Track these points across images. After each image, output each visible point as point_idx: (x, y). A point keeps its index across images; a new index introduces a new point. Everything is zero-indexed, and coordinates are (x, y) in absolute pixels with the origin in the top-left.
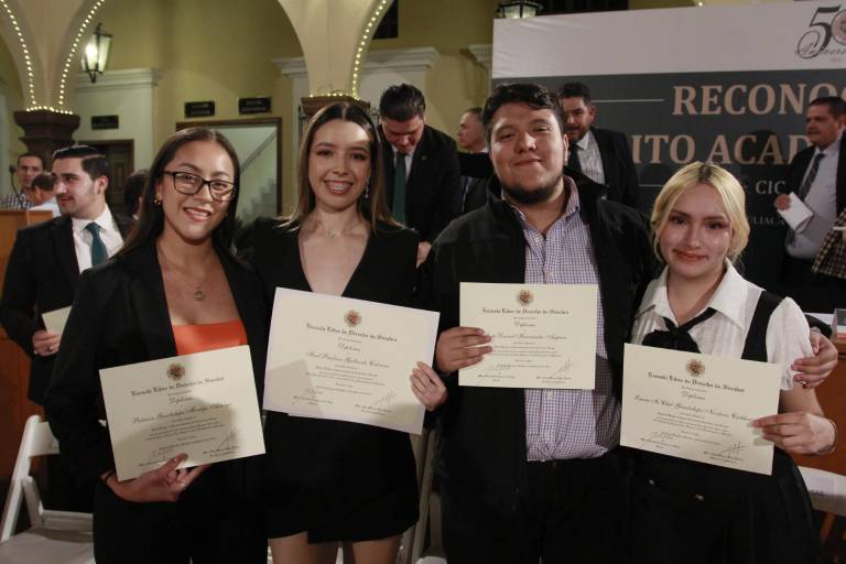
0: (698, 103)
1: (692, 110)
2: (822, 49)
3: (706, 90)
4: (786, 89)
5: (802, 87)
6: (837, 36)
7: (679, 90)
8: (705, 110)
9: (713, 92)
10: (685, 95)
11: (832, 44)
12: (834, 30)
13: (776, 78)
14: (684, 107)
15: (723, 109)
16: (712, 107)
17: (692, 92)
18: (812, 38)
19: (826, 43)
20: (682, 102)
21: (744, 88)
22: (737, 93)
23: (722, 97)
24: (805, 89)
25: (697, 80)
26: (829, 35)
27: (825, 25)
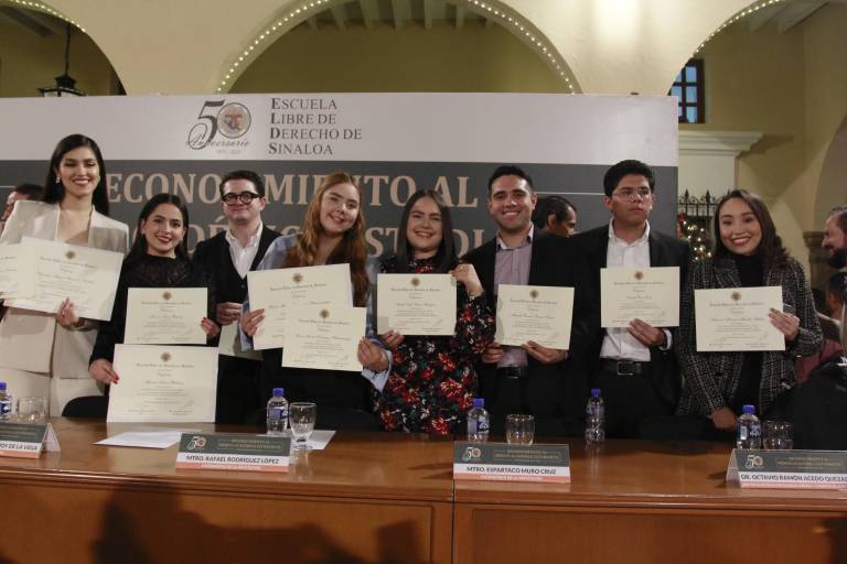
2: (209, 141)
4: (178, 178)
5: (192, 176)
6: (222, 128)
11: (218, 137)
12: (219, 123)
13: (171, 167)
15: (123, 197)
18: (200, 130)
19: (212, 136)
21: (141, 177)
22: (135, 182)
23: (122, 185)
24: (195, 178)
26: (215, 127)
27: (211, 118)
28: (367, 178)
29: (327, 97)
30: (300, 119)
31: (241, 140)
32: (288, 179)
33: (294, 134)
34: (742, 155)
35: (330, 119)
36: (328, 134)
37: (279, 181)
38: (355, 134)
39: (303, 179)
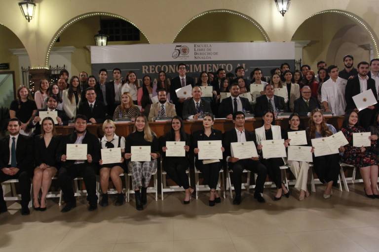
0: (149, 70)
1: (147, 72)
2: (178, 56)
3: (151, 67)
4: (170, 66)
5: (174, 66)
6: (181, 53)
7: (143, 67)
8: (151, 72)
9: (152, 67)
10: (145, 68)
11: (180, 55)
12: (181, 51)
13: (168, 63)
14: (145, 71)
15: (155, 72)
16: (153, 71)
17: (147, 67)
18: (175, 53)
19: (179, 54)
20: (144, 70)
21: (160, 66)
22: (158, 68)
23: (155, 69)
25: (148, 64)
26: (179, 53)
27: (178, 50)
28: (220, 65)
29: (209, 44)
30: (202, 50)
31: (187, 55)
32: (200, 66)
33: (201, 54)
34: (304, 47)
35: (210, 50)
36: (209, 54)
37: (198, 66)
38: (216, 54)
39: (204, 65)
